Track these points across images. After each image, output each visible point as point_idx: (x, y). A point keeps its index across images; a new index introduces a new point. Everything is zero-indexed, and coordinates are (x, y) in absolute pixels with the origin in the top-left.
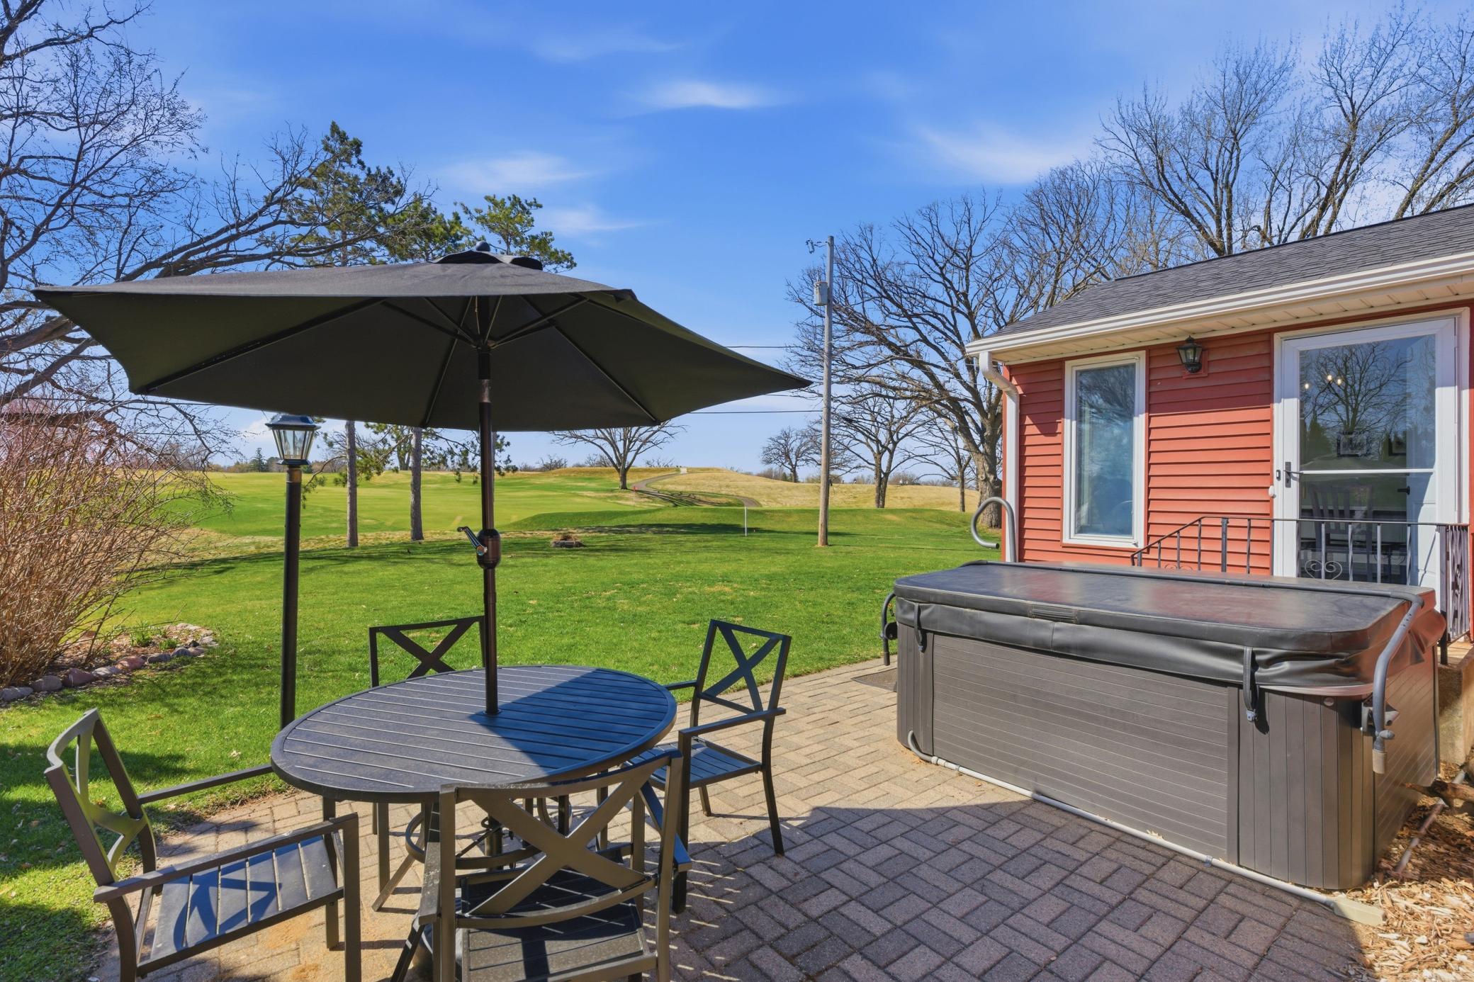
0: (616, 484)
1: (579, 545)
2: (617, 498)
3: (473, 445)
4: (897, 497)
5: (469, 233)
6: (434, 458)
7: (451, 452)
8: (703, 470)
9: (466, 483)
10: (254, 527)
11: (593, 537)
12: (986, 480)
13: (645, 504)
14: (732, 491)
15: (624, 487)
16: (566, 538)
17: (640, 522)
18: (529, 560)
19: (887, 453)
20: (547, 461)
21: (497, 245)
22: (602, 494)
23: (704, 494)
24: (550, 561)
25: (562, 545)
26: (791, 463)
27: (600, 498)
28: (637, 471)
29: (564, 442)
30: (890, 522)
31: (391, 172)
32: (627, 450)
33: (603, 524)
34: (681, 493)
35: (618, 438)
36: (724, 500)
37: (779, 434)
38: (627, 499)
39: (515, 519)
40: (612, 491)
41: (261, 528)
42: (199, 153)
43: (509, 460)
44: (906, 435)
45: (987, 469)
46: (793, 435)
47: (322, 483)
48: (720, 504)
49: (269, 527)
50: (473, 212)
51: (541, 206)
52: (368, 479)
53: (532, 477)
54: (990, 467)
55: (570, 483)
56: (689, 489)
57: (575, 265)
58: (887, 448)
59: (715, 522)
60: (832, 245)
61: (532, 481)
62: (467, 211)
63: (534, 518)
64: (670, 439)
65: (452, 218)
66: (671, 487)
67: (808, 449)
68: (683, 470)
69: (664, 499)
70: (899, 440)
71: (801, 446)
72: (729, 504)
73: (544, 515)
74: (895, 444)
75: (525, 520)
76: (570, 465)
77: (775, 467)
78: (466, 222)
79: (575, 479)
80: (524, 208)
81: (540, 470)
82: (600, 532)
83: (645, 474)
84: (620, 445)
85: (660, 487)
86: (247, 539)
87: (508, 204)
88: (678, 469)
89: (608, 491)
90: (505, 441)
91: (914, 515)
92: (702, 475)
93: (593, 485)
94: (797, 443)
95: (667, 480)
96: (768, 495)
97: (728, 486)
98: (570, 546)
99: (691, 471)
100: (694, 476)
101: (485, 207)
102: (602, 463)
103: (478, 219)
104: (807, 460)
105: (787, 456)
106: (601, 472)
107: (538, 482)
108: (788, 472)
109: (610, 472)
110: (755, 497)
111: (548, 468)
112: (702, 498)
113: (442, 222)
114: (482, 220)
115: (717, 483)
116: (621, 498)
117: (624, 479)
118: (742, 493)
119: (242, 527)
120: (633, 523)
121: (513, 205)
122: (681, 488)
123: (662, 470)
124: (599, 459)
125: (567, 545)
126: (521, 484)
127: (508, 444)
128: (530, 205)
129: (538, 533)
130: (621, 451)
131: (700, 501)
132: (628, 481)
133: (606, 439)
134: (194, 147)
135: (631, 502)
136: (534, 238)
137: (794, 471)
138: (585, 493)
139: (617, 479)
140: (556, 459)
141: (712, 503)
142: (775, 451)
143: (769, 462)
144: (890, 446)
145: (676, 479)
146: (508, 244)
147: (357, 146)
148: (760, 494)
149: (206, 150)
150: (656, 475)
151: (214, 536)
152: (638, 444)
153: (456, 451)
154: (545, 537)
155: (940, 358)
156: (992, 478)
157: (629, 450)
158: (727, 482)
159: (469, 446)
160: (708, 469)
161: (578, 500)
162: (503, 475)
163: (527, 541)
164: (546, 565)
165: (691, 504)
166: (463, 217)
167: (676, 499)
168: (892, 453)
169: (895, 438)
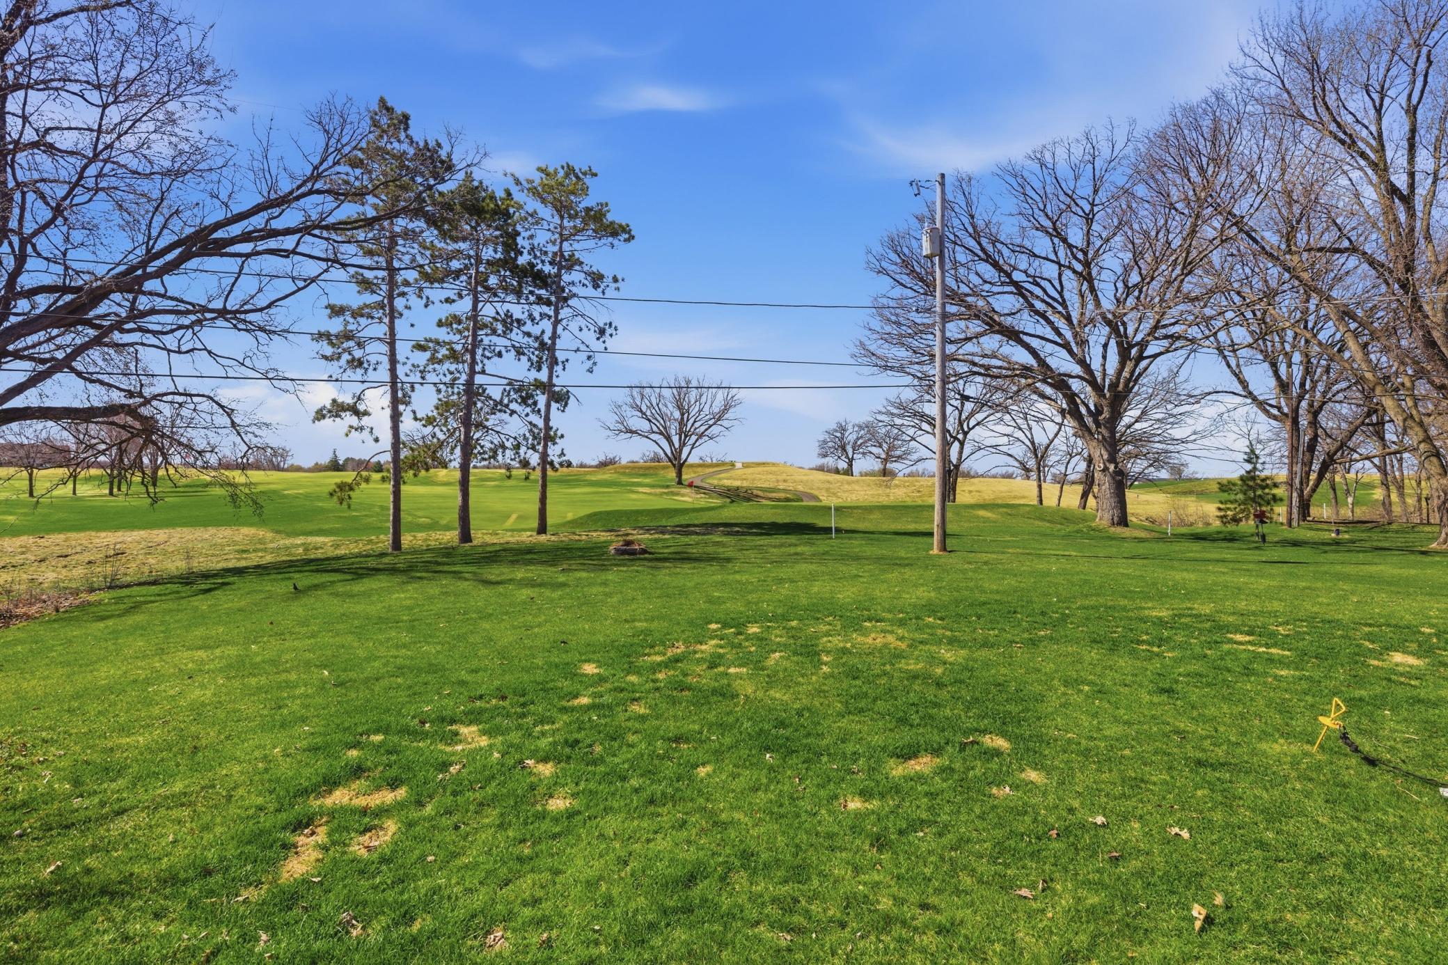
0: (671, 480)
1: (644, 551)
2: (673, 494)
3: (525, 438)
4: (966, 492)
5: (520, 207)
6: (485, 453)
7: (503, 447)
8: (759, 464)
9: (518, 479)
10: (310, 527)
11: (656, 540)
12: (1105, 469)
13: (702, 501)
14: (790, 486)
15: (680, 483)
16: (628, 543)
17: (704, 521)
18: (584, 575)
19: (956, 444)
20: (602, 458)
21: (549, 219)
22: (658, 490)
23: (761, 489)
24: (610, 576)
25: (623, 552)
26: (847, 457)
27: (655, 495)
28: (692, 466)
29: (619, 437)
30: (986, 520)
31: (439, 145)
32: (683, 445)
33: (664, 523)
34: (738, 488)
35: (673, 432)
36: (782, 495)
37: (834, 426)
38: (683, 495)
39: (570, 516)
40: (668, 487)
41: (317, 527)
42: (226, 113)
43: (562, 454)
44: (978, 424)
45: (1106, 457)
46: (850, 427)
47: (367, 480)
48: (779, 500)
49: (326, 527)
50: (524, 183)
51: (596, 175)
52: (415, 475)
53: (588, 473)
54: (1110, 454)
55: (625, 479)
56: (745, 484)
57: (633, 237)
58: (956, 438)
59: (787, 520)
60: (942, 184)
61: (588, 477)
62: (518, 182)
63: (590, 516)
64: (726, 433)
65: (503, 195)
66: (727, 483)
67: (865, 442)
68: (739, 465)
69: (721, 495)
70: (970, 429)
71: (858, 439)
72: (788, 500)
73: (601, 513)
74: (966, 434)
75: (581, 518)
76: (624, 462)
77: (830, 461)
78: (519, 196)
79: (630, 475)
80: (577, 177)
81: (596, 467)
82: (663, 533)
83: (700, 469)
84: (675, 439)
85: (715, 482)
86: (300, 540)
87: (561, 173)
88: (733, 464)
89: (663, 487)
90: (559, 434)
91: (1009, 511)
92: (760, 469)
93: (647, 481)
94: (854, 436)
95: (722, 475)
96: (828, 490)
97: (785, 481)
98: (633, 553)
99: (746, 466)
100: (750, 470)
101: (537, 177)
102: (656, 459)
103: (529, 190)
104: (864, 454)
105: (844, 449)
106: (655, 468)
107: (593, 478)
108: (843, 465)
109: (664, 468)
110: (815, 492)
111: (603, 465)
112: (760, 493)
113: (492, 198)
114: (534, 191)
115: (773, 477)
116: (677, 494)
117: (679, 474)
118: (800, 488)
119: (298, 527)
120: (696, 522)
121: (567, 175)
122: (737, 483)
123: (717, 465)
124: (652, 455)
125: (629, 552)
126: (577, 480)
127: (562, 436)
128: (585, 174)
129: (595, 534)
130: (677, 445)
131: (757, 496)
132: (684, 477)
133: (661, 433)
134: (221, 107)
135: (687, 498)
136: (588, 210)
137: (850, 465)
138: (641, 489)
139: (672, 474)
140: (611, 456)
141: (770, 499)
142: (830, 444)
143: (825, 456)
144: (960, 436)
145: (732, 473)
146: (562, 218)
147: (406, 118)
148: (819, 489)
149: (233, 110)
150: (711, 470)
151: (270, 535)
152: (694, 438)
153: (508, 444)
154: (602, 539)
155: (1048, 329)
156: (1112, 467)
157: (684, 444)
158: (784, 476)
159: (521, 440)
160: (764, 464)
161: (634, 496)
162: (557, 470)
163: (581, 545)
164: (605, 584)
165: (749, 500)
166: (514, 190)
167: (734, 495)
168: (962, 444)
169: (965, 427)
